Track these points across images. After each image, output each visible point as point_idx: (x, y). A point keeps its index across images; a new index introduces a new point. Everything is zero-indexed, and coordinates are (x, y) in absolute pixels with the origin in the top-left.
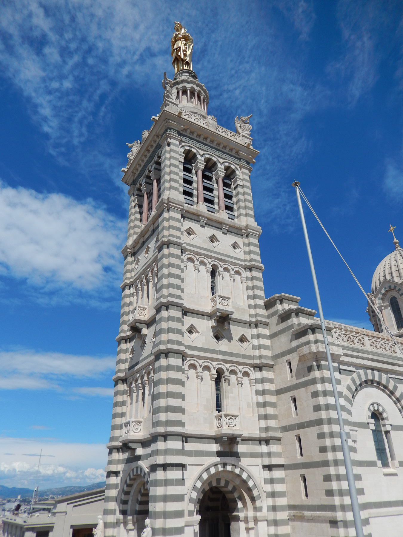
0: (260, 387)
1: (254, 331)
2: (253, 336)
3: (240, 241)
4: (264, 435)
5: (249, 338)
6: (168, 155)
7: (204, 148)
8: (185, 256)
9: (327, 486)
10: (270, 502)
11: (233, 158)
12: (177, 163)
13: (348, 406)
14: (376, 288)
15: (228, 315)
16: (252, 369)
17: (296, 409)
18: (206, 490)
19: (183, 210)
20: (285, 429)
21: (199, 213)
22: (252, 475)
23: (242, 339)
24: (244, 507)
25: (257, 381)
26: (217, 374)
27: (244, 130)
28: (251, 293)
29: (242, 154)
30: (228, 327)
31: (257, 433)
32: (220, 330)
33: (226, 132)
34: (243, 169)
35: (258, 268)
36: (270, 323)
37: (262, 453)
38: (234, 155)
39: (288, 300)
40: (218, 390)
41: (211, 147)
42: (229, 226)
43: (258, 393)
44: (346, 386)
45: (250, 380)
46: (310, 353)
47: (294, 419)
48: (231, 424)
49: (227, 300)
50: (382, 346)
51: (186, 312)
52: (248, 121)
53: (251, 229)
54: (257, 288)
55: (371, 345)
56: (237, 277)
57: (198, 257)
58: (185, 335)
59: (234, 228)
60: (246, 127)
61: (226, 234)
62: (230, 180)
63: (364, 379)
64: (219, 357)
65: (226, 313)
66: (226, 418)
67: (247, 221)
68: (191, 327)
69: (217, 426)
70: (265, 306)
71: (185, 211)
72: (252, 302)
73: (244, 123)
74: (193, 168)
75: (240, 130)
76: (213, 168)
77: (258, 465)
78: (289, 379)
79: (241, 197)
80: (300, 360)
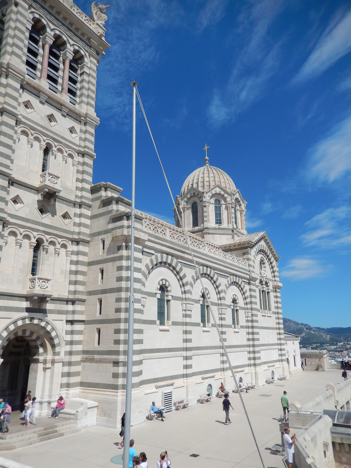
0: (74, 258)
1: (78, 211)
2: (75, 215)
3: (78, 127)
4: (71, 297)
5: (72, 216)
6: (13, 16)
7: (55, 22)
8: (19, 128)
9: (116, 337)
10: (68, 348)
11: (84, 43)
12: (24, 29)
13: (143, 279)
14: (184, 193)
15: (55, 192)
16: (70, 242)
17: (102, 278)
18: (11, 339)
19: (23, 80)
20: (90, 293)
21: (41, 89)
22: (56, 328)
23: (65, 216)
24: (44, 352)
25: (73, 253)
26: (36, 243)
27: (99, 18)
28: (80, 176)
29: (93, 42)
30: (54, 203)
31: (65, 295)
32: (45, 204)
33: (81, 14)
34: (91, 58)
35: (91, 156)
36: (92, 206)
37: (67, 311)
38: (85, 40)
39: (112, 189)
40: (35, 256)
41: (63, 24)
42: (69, 110)
43: (72, 262)
44: (145, 264)
45: (66, 252)
46: (121, 235)
47: (99, 286)
48: (43, 286)
49: (56, 178)
50: (178, 238)
51: (12, 182)
52: (105, 11)
53: (90, 118)
54: (87, 173)
55: (170, 236)
56: (70, 160)
57: (33, 132)
58: (9, 204)
59: (74, 113)
60: (102, 16)
61: (65, 116)
62: (77, 65)
63: (160, 261)
64: (41, 228)
65: (53, 190)
66: (39, 281)
67: (87, 109)
68: (17, 198)
69: (30, 287)
70: (91, 190)
71: (25, 83)
72: (80, 185)
73: (101, 11)
74: (40, 40)
75: (95, 18)
76: (62, 46)
77: (63, 320)
78: (100, 254)
79: (86, 85)
80: (113, 240)
